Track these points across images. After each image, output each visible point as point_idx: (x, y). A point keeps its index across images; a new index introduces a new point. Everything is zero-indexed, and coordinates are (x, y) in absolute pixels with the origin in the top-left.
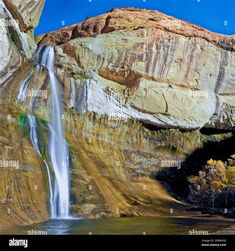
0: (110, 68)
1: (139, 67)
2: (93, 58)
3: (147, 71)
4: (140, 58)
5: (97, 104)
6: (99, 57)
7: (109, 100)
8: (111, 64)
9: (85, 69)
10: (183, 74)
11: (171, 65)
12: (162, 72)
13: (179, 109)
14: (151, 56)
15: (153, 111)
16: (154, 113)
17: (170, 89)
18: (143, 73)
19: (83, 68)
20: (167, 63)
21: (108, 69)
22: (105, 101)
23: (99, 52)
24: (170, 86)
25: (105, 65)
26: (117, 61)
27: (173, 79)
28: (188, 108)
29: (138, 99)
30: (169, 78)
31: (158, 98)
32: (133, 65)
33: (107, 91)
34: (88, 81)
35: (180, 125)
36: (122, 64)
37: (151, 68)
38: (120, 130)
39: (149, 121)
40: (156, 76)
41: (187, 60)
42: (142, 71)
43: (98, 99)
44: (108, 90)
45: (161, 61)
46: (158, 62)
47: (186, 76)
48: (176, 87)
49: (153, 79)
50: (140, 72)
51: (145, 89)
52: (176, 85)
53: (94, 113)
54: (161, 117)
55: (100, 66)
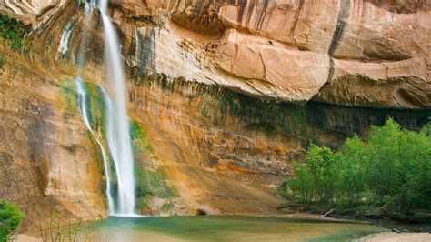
0: (189, 12)
1: (228, 13)
3: (240, 19)
5: (169, 63)
7: (185, 58)
8: (190, 8)
9: (153, 14)
10: (289, 27)
11: (273, 13)
12: (260, 22)
13: (280, 75)
15: (246, 76)
16: (247, 79)
17: (270, 47)
18: (235, 22)
19: (150, 11)
20: (268, 10)
21: (186, 14)
22: (180, 60)
24: (271, 43)
25: (181, 9)
26: (198, 3)
27: (274, 33)
28: (292, 74)
29: (226, 58)
30: (269, 30)
31: (253, 59)
32: (220, 10)
33: (183, 45)
34: (157, 29)
35: (280, 96)
36: (204, 7)
37: (245, 16)
38: (199, 100)
39: (239, 89)
40: (252, 27)
41: (296, 7)
42: (233, 19)
43: (170, 57)
44: (185, 44)
45: (260, 7)
46: (255, 8)
47: (293, 29)
48: (278, 44)
49: (247, 31)
50: (231, 21)
51: (236, 45)
52: (278, 41)
53: (165, 75)
54: (256, 85)
55: (174, 9)
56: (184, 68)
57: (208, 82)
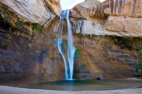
0: (94, 13)
1: (107, 11)
2: (85, 10)
3: (112, 12)
4: (108, 6)
5: (89, 31)
6: (88, 9)
7: (94, 28)
8: (94, 12)
10: (131, 10)
11: (125, 7)
12: (120, 11)
13: (131, 28)
14: (113, 4)
15: (117, 30)
17: (125, 19)
18: (110, 13)
19: (81, 15)
20: (122, 6)
22: (93, 29)
23: (88, 7)
24: (125, 17)
25: (91, 13)
26: (96, 10)
27: (126, 14)
28: (136, 27)
29: (108, 26)
30: (124, 13)
31: (119, 24)
32: (105, 10)
33: (93, 24)
34: (84, 21)
35: (132, 36)
36: (99, 11)
37: (114, 10)
38: (101, 41)
39: (116, 35)
40: (117, 13)
41: (133, 3)
42: (109, 12)
43: (90, 29)
44: (94, 24)
45: (119, 6)
46: (117, 7)
47: (133, 11)
48: (128, 17)
49: (116, 15)
50: (109, 13)
51: (112, 21)
53: (89, 35)
54: (122, 33)
55: (89, 13)
56: (94, 31)
57: (104, 35)
